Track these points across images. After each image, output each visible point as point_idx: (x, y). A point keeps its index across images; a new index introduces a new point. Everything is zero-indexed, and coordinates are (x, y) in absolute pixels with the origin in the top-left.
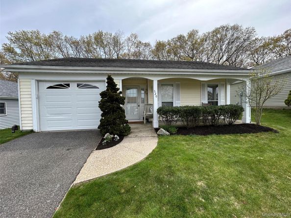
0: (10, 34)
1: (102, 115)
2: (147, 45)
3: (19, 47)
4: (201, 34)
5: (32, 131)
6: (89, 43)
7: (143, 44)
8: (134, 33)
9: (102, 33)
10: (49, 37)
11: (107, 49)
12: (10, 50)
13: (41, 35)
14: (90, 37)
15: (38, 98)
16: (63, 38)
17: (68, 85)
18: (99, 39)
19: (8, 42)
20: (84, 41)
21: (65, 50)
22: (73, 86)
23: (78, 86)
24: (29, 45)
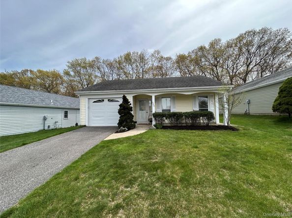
0: (68, 62)
1: (120, 117)
2: (168, 59)
3: (73, 71)
4: (224, 42)
5: (85, 126)
6: (120, 63)
7: (165, 58)
8: (156, 50)
9: (130, 53)
10: (92, 62)
11: (134, 65)
12: (67, 73)
13: (87, 61)
14: (121, 57)
15: (89, 108)
16: (101, 61)
17: (103, 100)
18: (128, 58)
19: (67, 68)
20: (116, 62)
21: (102, 70)
22: (106, 101)
23: (109, 100)
24: (79, 68)
